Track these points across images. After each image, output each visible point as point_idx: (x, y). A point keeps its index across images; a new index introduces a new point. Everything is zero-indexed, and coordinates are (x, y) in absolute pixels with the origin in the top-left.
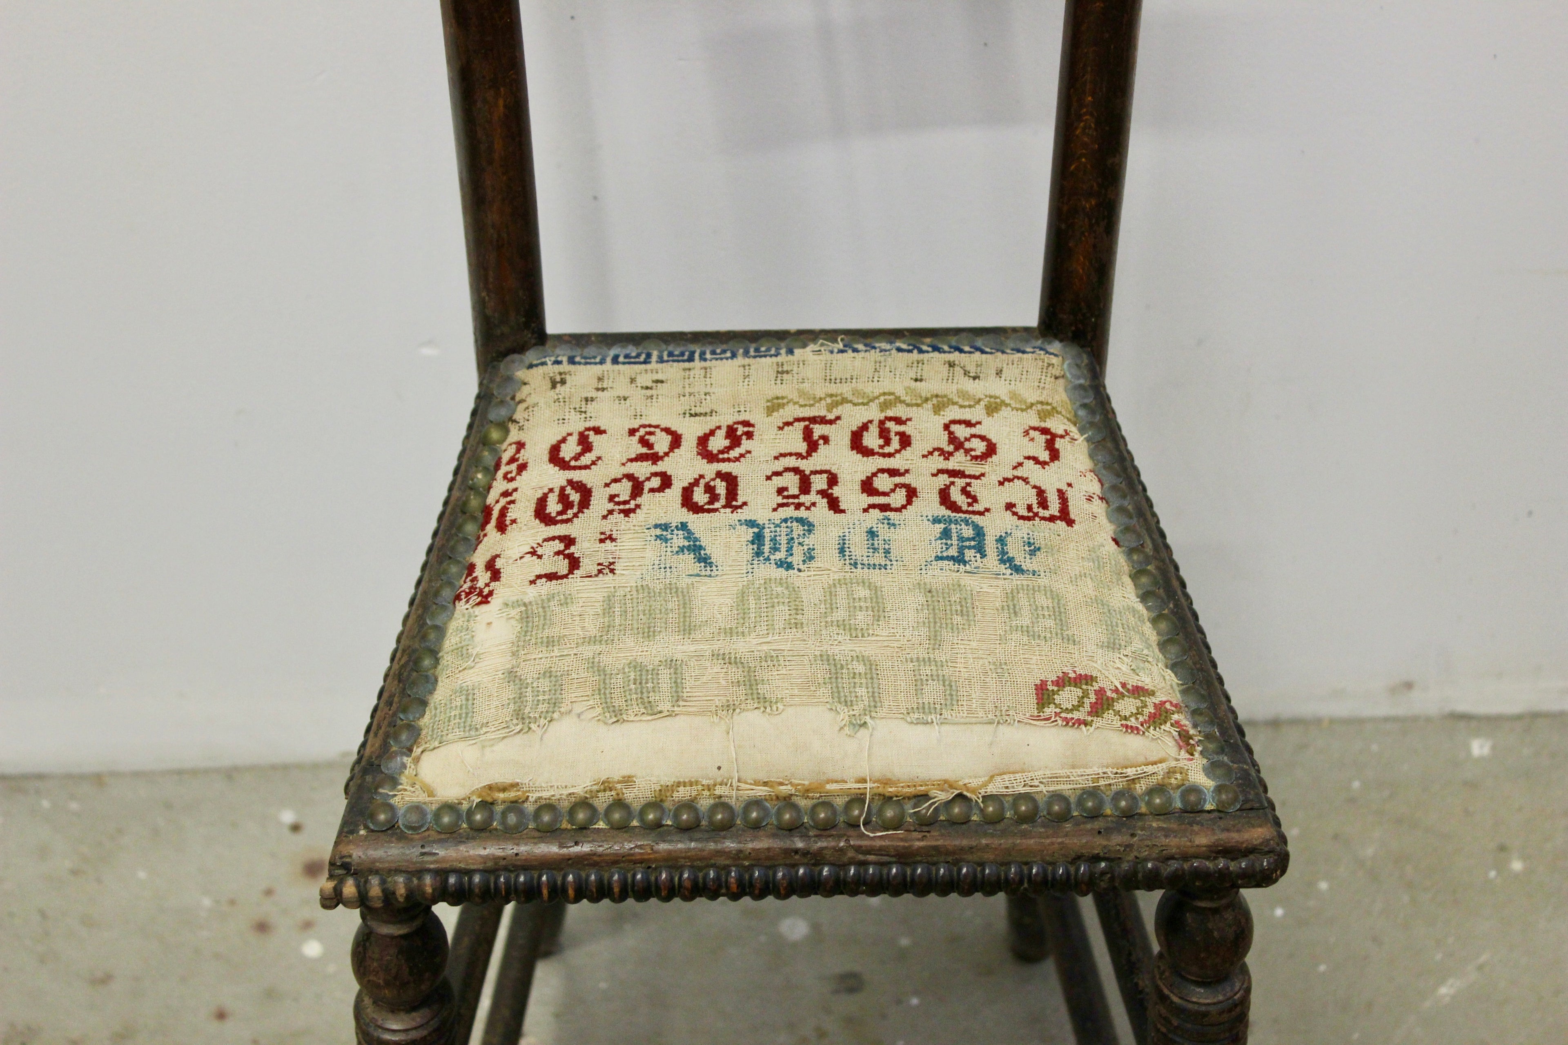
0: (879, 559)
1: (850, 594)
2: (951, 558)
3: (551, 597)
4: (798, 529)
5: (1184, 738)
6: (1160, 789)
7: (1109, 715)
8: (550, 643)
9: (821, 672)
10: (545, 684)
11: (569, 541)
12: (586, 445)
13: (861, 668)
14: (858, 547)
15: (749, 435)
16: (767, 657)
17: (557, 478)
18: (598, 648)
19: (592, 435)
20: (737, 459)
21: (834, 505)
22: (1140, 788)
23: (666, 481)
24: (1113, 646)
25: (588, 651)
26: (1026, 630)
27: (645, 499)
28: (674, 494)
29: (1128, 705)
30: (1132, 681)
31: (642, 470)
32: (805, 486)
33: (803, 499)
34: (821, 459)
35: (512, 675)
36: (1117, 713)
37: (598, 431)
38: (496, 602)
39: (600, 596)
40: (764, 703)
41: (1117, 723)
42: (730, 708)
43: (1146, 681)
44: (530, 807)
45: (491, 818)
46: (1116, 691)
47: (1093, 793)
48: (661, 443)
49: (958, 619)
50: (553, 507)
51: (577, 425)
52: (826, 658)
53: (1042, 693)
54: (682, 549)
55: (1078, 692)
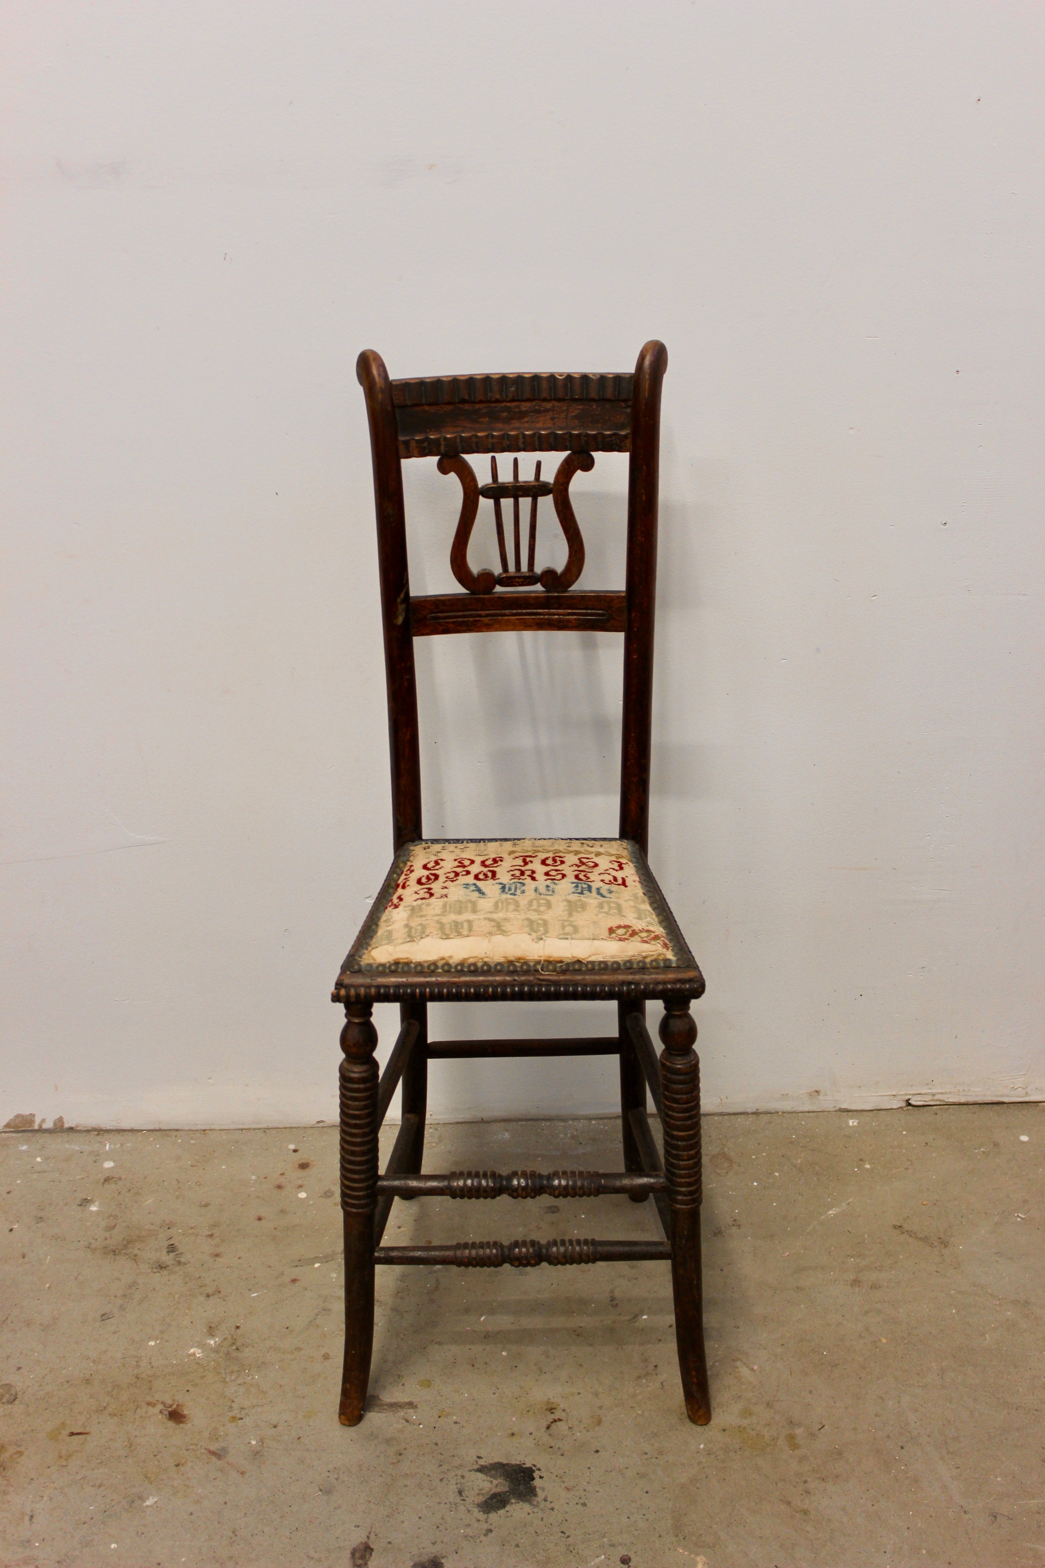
0: (550, 893)
1: (538, 902)
2: (579, 893)
3: (422, 904)
4: (519, 885)
5: (665, 946)
6: (655, 960)
7: (636, 937)
8: (422, 916)
9: (526, 923)
10: (420, 928)
11: (430, 889)
12: (437, 863)
13: (541, 922)
14: (542, 889)
15: (501, 861)
16: (505, 919)
17: (425, 873)
18: (440, 917)
19: (440, 861)
20: (496, 867)
21: (533, 879)
22: (649, 960)
23: (468, 873)
24: (639, 918)
25: (437, 918)
26: (606, 913)
27: (460, 877)
28: (472, 876)
29: (644, 934)
30: (646, 928)
31: (459, 870)
32: (522, 873)
33: (522, 877)
34: (530, 866)
35: (406, 926)
36: (640, 936)
37: (442, 860)
38: (401, 908)
39: (441, 904)
40: (503, 932)
41: (639, 939)
42: (491, 934)
43: (651, 928)
44: (412, 965)
45: (398, 967)
46: (640, 930)
47: (629, 961)
48: (467, 863)
49: (579, 909)
50: (424, 880)
51: (434, 858)
52: (528, 919)
53: (611, 930)
54: (473, 891)
55: (625, 930)
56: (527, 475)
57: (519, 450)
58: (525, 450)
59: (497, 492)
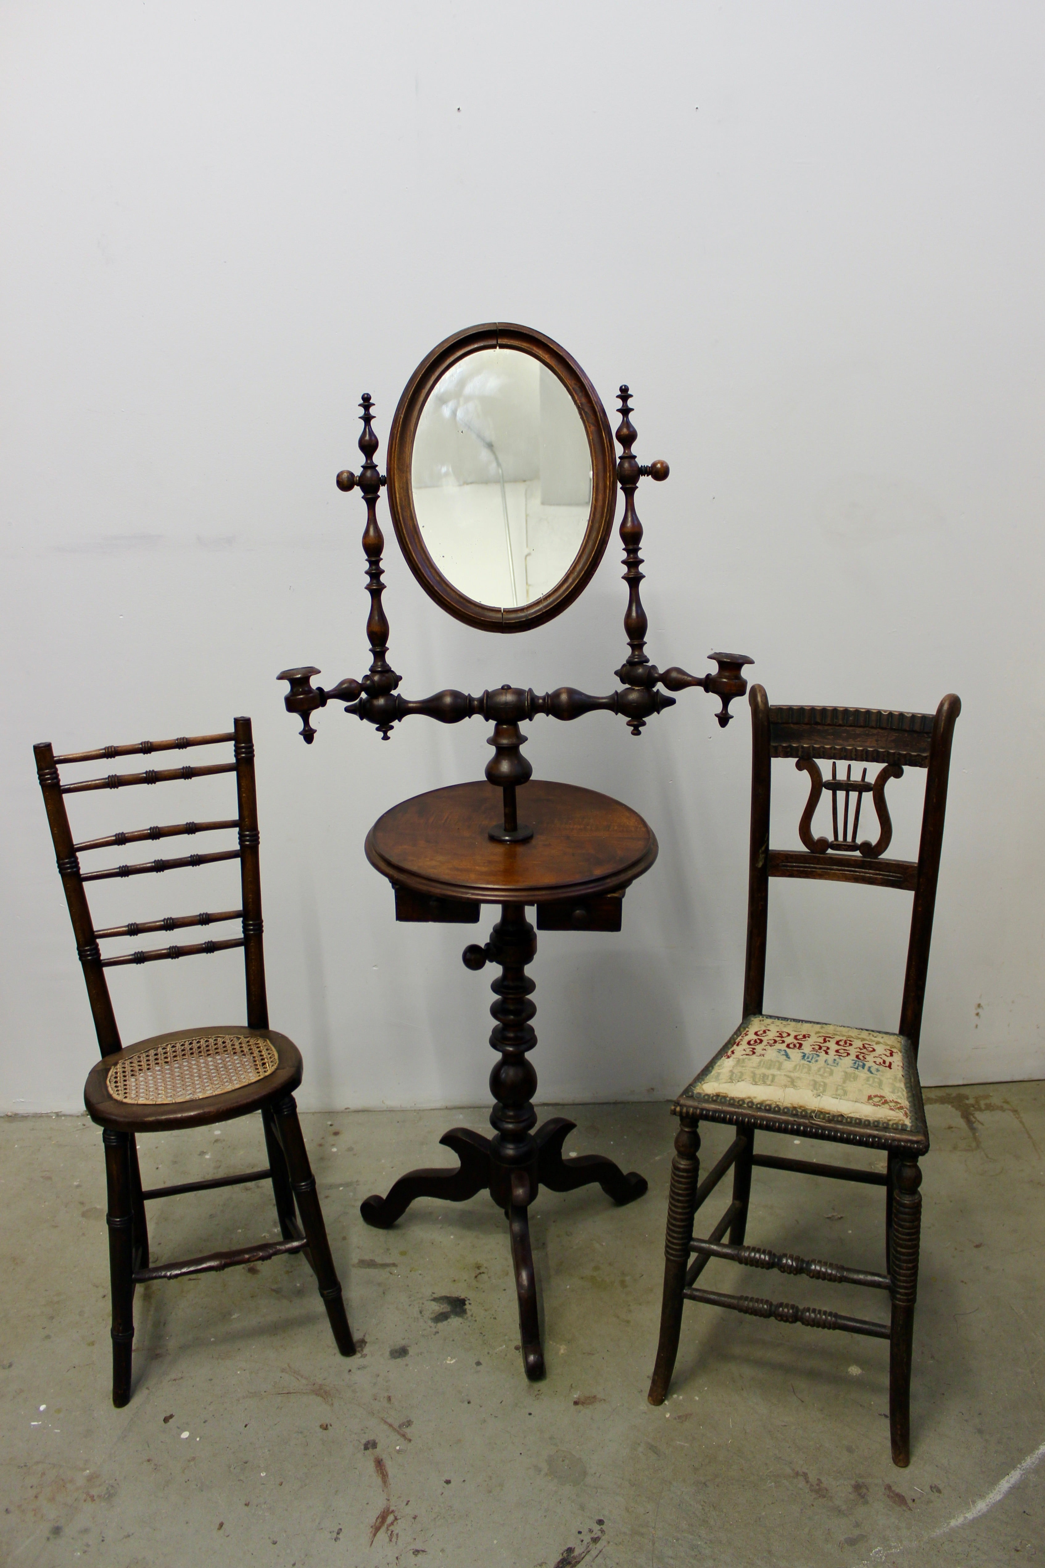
0: (836, 1066)
1: (825, 1070)
2: (856, 1069)
3: (746, 1060)
4: (815, 1056)
5: (908, 1115)
6: (897, 1124)
7: (886, 1105)
8: (743, 1068)
9: (813, 1083)
10: (740, 1074)
11: (754, 1049)
12: (765, 1033)
13: (823, 1084)
14: (831, 1062)
15: (809, 1037)
16: (799, 1078)
17: (756, 1037)
18: (755, 1069)
19: (767, 1031)
20: (804, 1041)
21: (827, 1054)
22: (891, 1123)
23: (784, 1042)
24: (893, 1091)
25: (752, 1069)
26: (871, 1085)
27: (777, 1044)
28: (785, 1045)
29: (893, 1104)
30: (896, 1099)
31: (778, 1039)
32: (821, 1048)
33: (819, 1051)
34: (828, 1044)
35: (731, 1071)
36: (889, 1105)
37: (769, 1031)
38: (732, 1059)
39: (759, 1061)
40: (796, 1087)
41: (888, 1107)
42: (786, 1086)
43: (900, 1100)
46: (891, 1100)
47: (878, 1122)
48: (785, 1035)
49: (852, 1079)
50: (753, 1042)
51: (765, 1028)
52: (815, 1081)
53: (870, 1098)
54: (783, 1055)
55: (880, 1099)
56: (856, 777)
57: (851, 759)
58: (856, 760)
59: (835, 786)
